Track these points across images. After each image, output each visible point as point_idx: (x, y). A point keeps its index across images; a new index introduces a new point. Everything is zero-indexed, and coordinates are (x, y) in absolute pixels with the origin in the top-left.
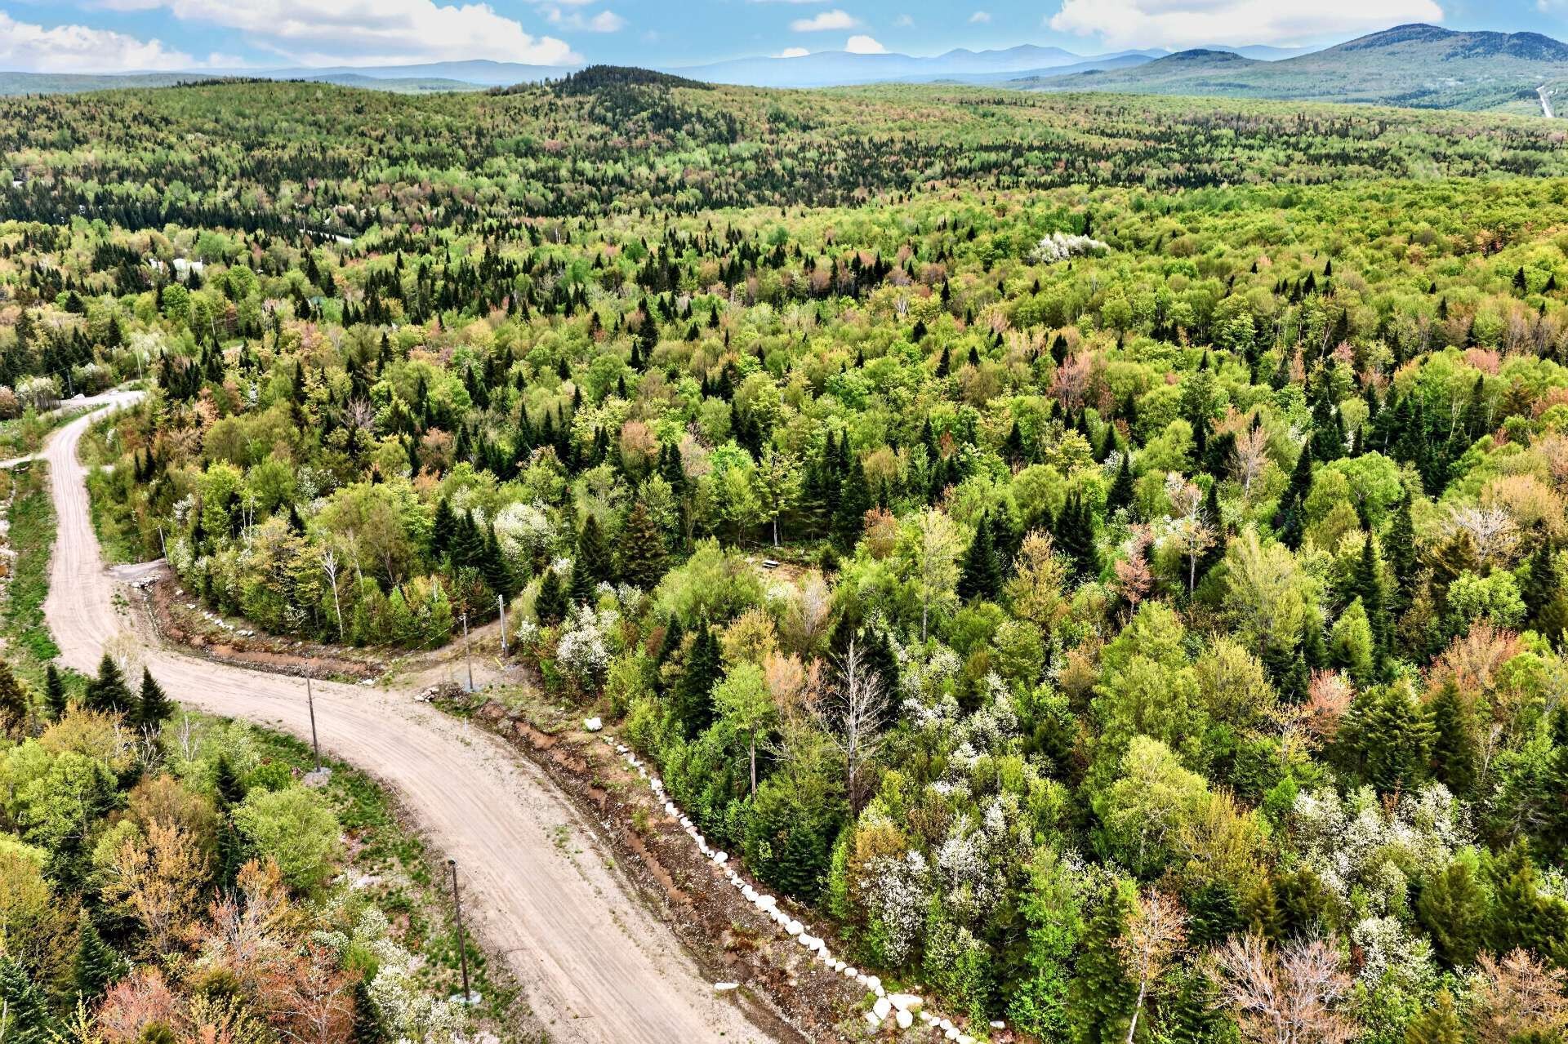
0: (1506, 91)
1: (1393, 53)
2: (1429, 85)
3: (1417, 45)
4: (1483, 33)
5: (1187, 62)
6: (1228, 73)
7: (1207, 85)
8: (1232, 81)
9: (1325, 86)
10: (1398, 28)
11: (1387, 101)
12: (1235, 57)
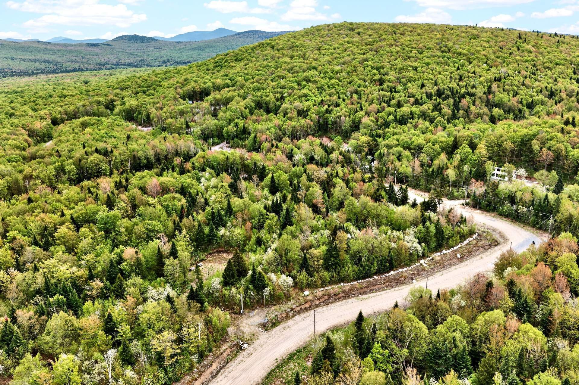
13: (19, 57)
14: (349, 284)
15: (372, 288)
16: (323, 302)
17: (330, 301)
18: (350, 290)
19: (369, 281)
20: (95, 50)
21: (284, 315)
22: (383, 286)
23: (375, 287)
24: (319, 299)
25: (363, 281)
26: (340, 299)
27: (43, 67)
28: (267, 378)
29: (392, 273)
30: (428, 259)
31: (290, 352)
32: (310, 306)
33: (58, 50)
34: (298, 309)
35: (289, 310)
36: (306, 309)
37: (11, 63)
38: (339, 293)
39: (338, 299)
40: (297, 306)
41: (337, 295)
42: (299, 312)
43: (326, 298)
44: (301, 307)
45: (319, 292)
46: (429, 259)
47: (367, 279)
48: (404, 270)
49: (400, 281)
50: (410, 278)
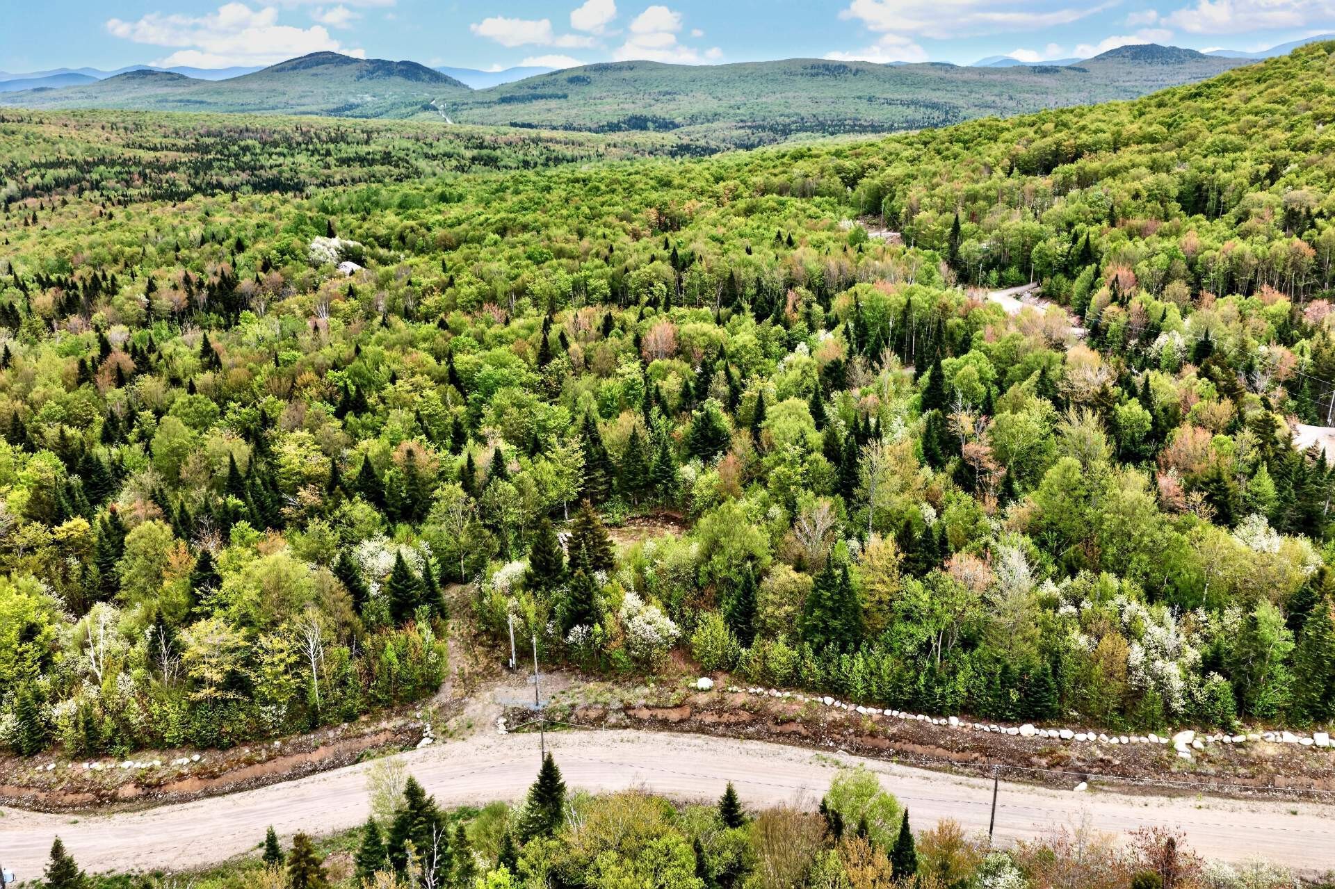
0: (411, 105)
1: (316, 75)
2: (352, 100)
3: (332, 69)
4: (378, 61)
5: (138, 81)
6: (181, 91)
7: (167, 101)
8: (188, 97)
9: (272, 102)
10: (312, 55)
11: (330, 112)
12: (182, 77)
13: (885, 96)
14: (852, 707)
15: (909, 747)
16: (728, 725)
17: (751, 730)
18: (835, 724)
19: (920, 725)
20: (1047, 81)
21: (593, 714)
22: (954, 755)
23: (919, 749)
24: (720, 712)
25: (903, 715)
26: (781, 738)
27: (918, 116)
28: (350, 836)
29: (1028, 730)
30: (1219, 736)
31: (471, 803)
32: (682, 721)
33: (965, 82)
34: (645, 714)
35: (617, 705)
36: (665, 725)
37: (863, 106)
38: (792, 720)
39: (779, 734)
40: (647, 707)
41: (783, 722)
42: (638, 724)
43: (745, 716)
44: (654, 712)
45: (741, 695)
46: (1227, 739)
47: (920, 717)
48: (1081, 737)
49: (1031, 764)
50: (1077, 769)
